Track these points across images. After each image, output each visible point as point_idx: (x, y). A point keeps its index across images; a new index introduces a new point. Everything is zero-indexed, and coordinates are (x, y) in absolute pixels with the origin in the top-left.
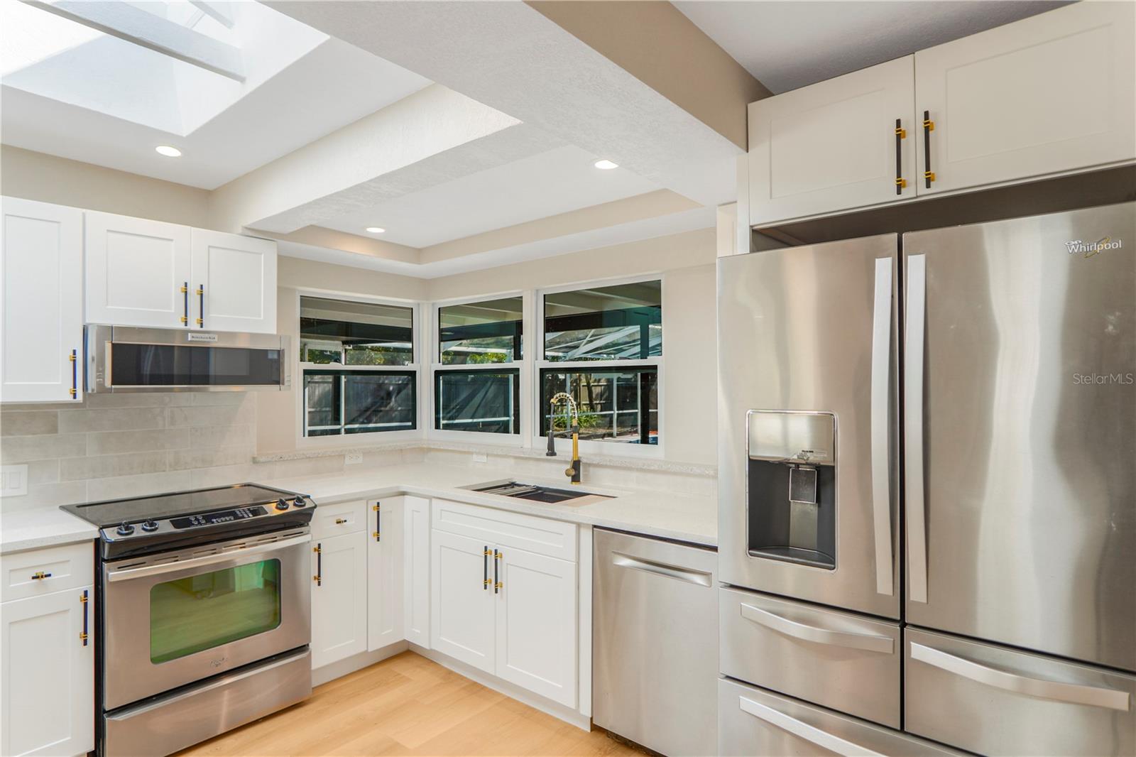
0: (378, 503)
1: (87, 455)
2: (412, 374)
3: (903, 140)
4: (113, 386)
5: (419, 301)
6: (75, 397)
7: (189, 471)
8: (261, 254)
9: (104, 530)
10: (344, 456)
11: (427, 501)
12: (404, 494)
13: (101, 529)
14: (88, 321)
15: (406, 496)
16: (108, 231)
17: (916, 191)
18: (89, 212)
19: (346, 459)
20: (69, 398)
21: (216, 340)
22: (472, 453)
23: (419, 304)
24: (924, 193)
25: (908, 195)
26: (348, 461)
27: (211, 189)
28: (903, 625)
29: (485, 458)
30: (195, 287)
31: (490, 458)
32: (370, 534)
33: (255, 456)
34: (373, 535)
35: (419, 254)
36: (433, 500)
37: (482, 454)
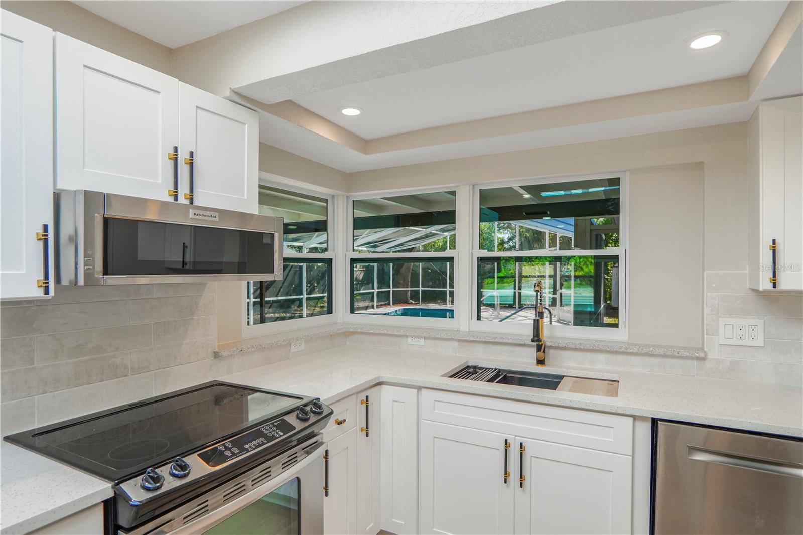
0: (367, 397)
1: (36, 365)
2: (329, 262)
4: (104, 276)
5: (332, 192)
6: (47, 292)
7: (152, 373)
8: (245, 124)
9: (121, 485)
10: (289, 344)
11: (415, 391)
12: (380, 384)
13: (118, 484)
14: (60, 186)
15: (385, 388)
16: (85, 66)
18: (60, 35)
19: (293, 346)
20: (39, 293)
21: (217, 219)
22: (407, 337)
26: (293, 349)
27: (172, 48)
29: (422, 341)
30: (183, 156)
31: (428, 341)
32: (359, 430)
33: (216, 350)
34: (362, 430)
35: (366, 144)
36: (422, 390)
37: (419, 337)
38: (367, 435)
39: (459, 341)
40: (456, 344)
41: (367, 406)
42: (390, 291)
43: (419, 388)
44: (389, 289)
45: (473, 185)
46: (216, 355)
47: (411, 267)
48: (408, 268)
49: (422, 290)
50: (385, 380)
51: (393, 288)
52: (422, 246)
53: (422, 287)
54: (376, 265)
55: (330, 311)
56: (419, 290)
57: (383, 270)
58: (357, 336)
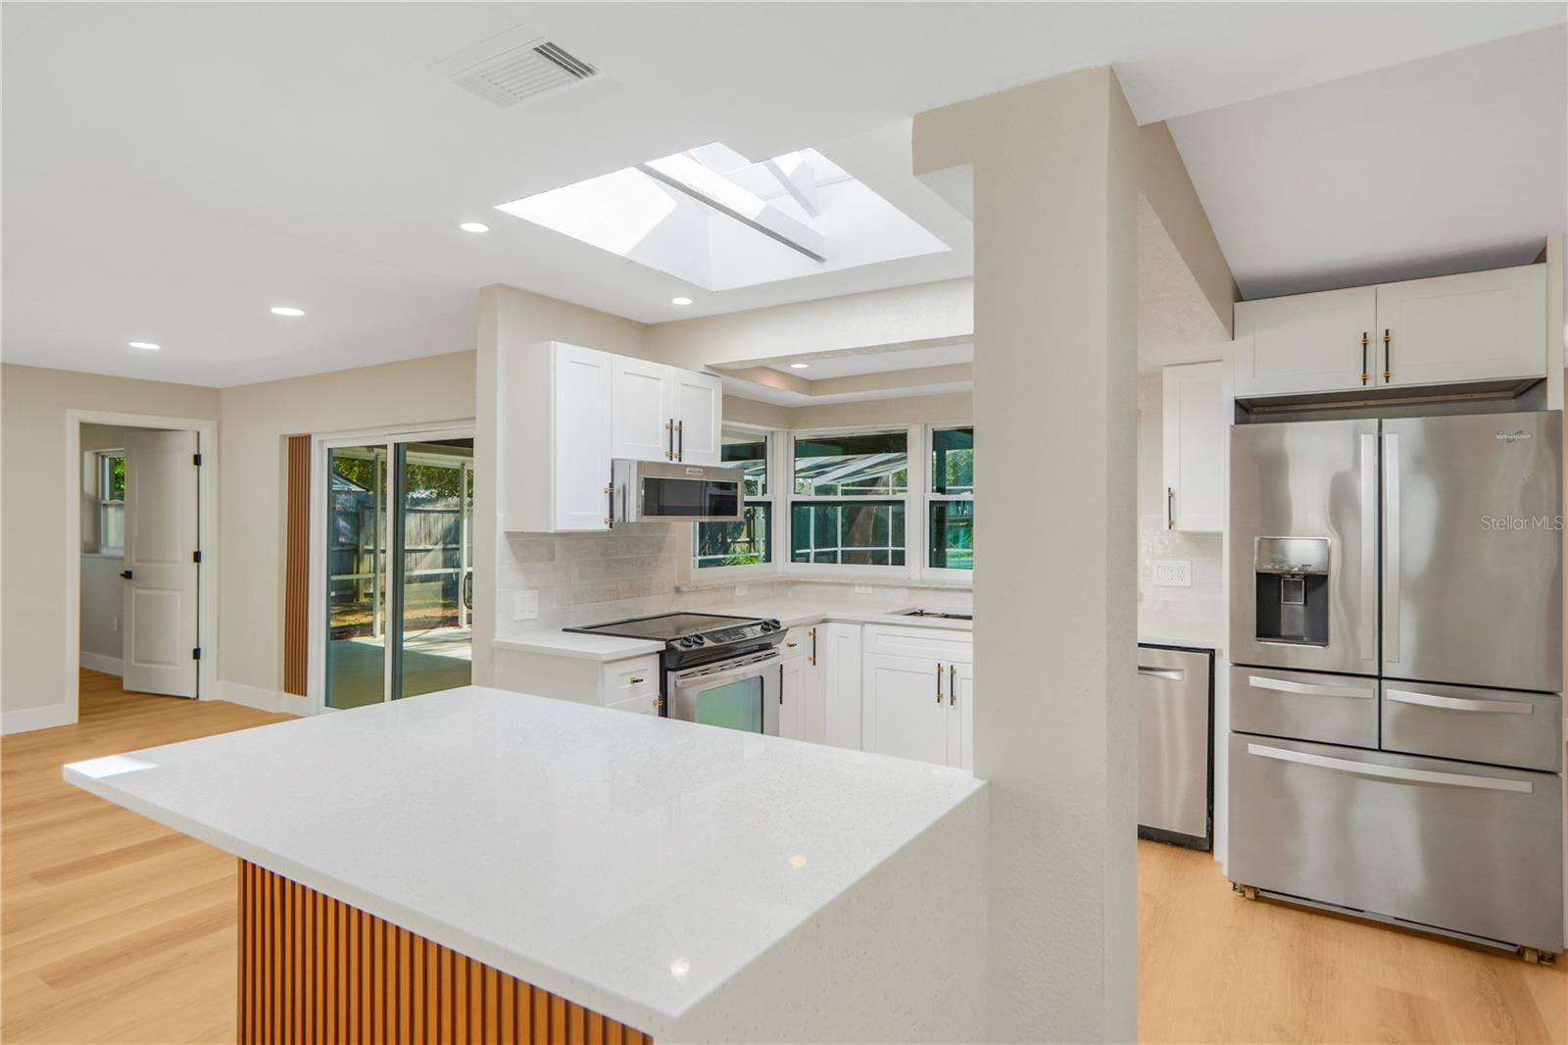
0: (814, 630)
2: (768, 504)
3: (1368, 346)
4: (643, 516)
5: (772, 429)
6: (611, 526)
8: (713, 388)
9: (672, 642)
10: (734, 588)
11: (859, 627)
12: (826, 620)
14: (613, 457)
15: (830, 624)
16: (625, 373)
17: (1377, 382)
19: (737, 591)
20: (606, 527)
21: (702, 474)
22: (853, 585)
23: (772, 433)
24: (1382, 384)
25: (1370, 386)
26: (738, 593)
27: (650, 323)
28: (1380, 678)
29: (870, 590)
30: (676, 424)
31: (876, 590)
32: (807, 660)
33: (677, 585)
34: (810, 659)
35: (810, 385)
36: (867, 625)
37: (866, 585)
38: (814, 664)
39: (909, 588)
40: (905, 592)
41: (814, 637)
42: (836, 551)
43: (863, 623)
44: (835, 549)
45: (926, 425)
46: (678, 590)
47: (874, 511)
48: (869, 513)
49: (892, 551)
50: (830, 617)
51: (842, 546)
52: (894, 474)
53: (893, 546)
54: (812, 509)
55: (768, 558)
56: (887, 551)
57: (825, 515)
58: (798, 587)
